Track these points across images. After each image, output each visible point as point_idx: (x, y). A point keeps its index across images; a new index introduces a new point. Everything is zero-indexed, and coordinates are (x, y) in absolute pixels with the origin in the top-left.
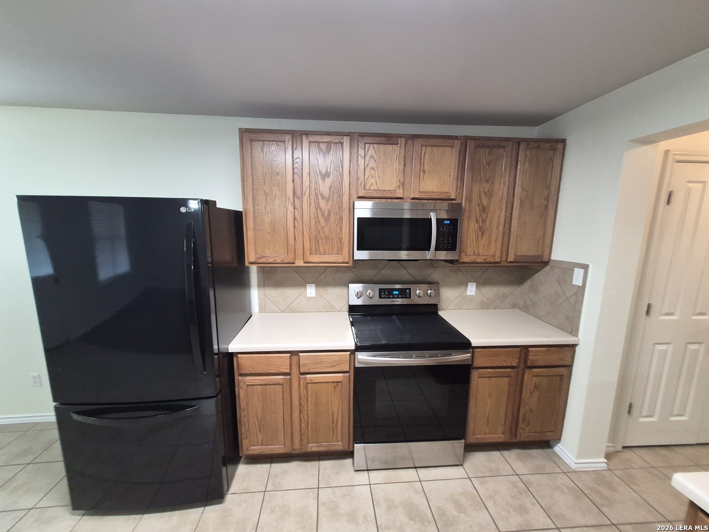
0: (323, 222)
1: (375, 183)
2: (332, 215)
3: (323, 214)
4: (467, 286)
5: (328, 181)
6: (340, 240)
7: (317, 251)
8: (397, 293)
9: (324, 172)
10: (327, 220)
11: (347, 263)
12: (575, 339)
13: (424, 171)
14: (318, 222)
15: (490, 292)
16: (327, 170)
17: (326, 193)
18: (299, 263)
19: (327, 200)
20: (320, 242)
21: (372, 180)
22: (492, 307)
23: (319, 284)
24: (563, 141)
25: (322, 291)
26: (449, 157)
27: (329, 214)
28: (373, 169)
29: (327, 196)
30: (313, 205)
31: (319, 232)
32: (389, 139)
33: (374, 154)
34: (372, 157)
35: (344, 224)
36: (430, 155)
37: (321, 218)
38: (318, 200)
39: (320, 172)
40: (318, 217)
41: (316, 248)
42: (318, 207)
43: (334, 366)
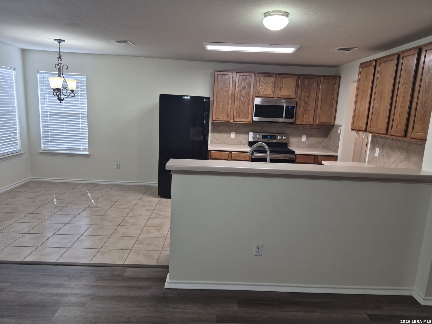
0: (242, 106)
1: (263, 91)
2: (245, 103)
3: (242, 103)
4: (302, 137)
5: (245, 90)
6: (248, 113)
7: (239, 117)
8: (270, 137)
9: (243, 86)
10: (243, 105)
11: (250, 122)
12: (337, 154)
13: (282, 87)
14: (240, 105)
15: (313, 140)
16: (245, 86)
17: (244, 95)
18: (232, 121)
19: (244, 97)
20: (240, 114)
21: (262, 90)
22: (313, 147)
23: (237, 132)
24: (340, 77)
25: (238, 135)
26: (292, 82)
27: (244, 103)
28: (262, 86)
29: (244, 96)
30: (239, 99)
31: (240, 110)
32: (269, 75)
33: (263, 80)
34: (262, 81)
35: (250, 107)
36: (285, 81)
37: (241, 104)
38: (241, 97)
39: (242, 87)
40: (240, 104)
41: (238, 116)
42: (240, 100)
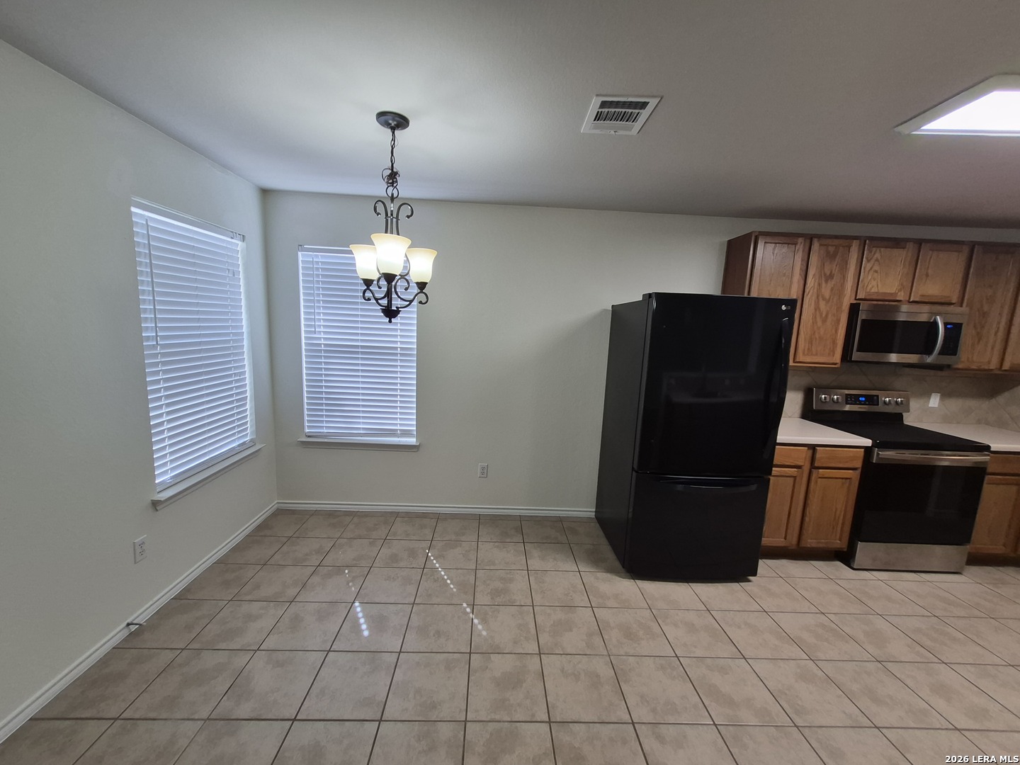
0: (819, 323)
1: (876, 286)
2: (830, 316)
3: (821, 315)
4: (929, 397)
5: (831, 284)
6: (834, 342)
7: (808, 352)
8: (863, 399)
9: (828, 274)
10: (824, 321)
11: (835, 364)
13: (927, 275)
14: (815, 322)
15: (955, 405)
16: (831, 272)
17: (827, 294)
19: (828, 301)
20: (814, 342)
21: (874, 283)
22: (954, 421)
26: (955, 262)
27: (827, 316)
28: (876, 272)
29: (827, 297)
30: (813, 306)
31: (815, 332)
32: (897, 243)
33: (879, 258)
34: (877, 260)
35: (841, 325)
36: (936, 259)
37: (818, 319)
38: (818, 302)
39: (825, 274)
40: (815, 318)
41: (808, 349)
42: (817, 308)
43: (847, 462)
